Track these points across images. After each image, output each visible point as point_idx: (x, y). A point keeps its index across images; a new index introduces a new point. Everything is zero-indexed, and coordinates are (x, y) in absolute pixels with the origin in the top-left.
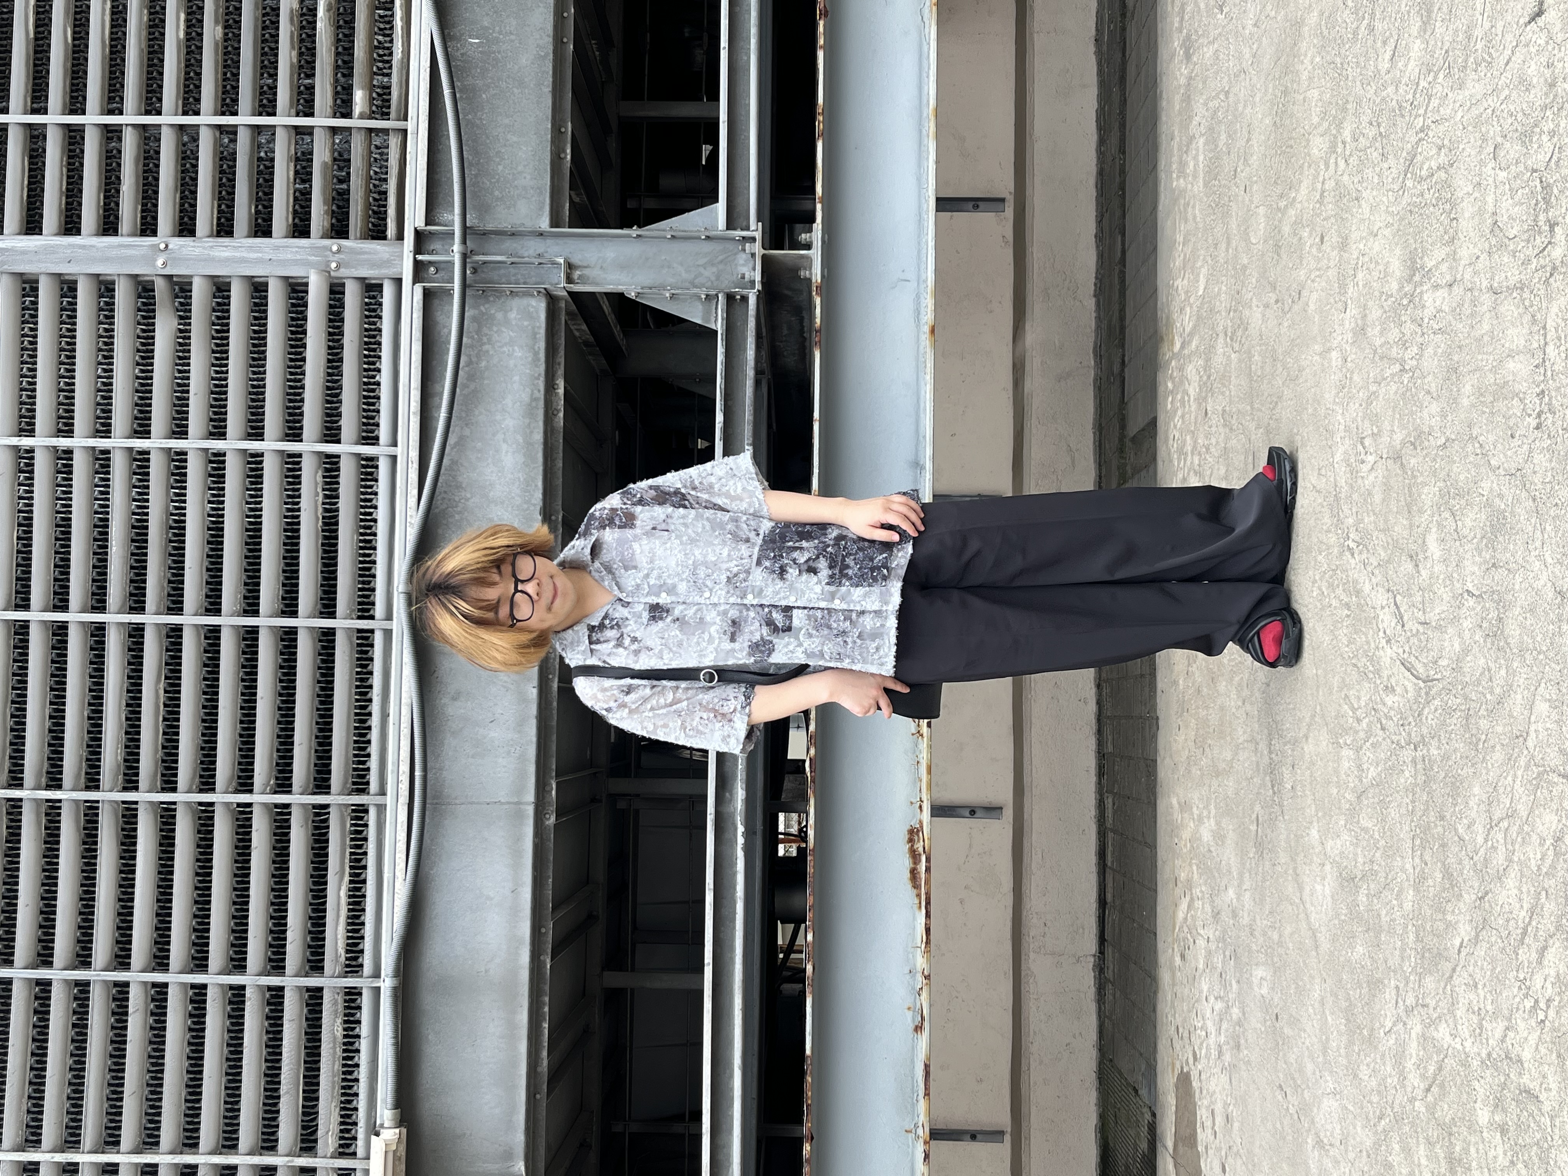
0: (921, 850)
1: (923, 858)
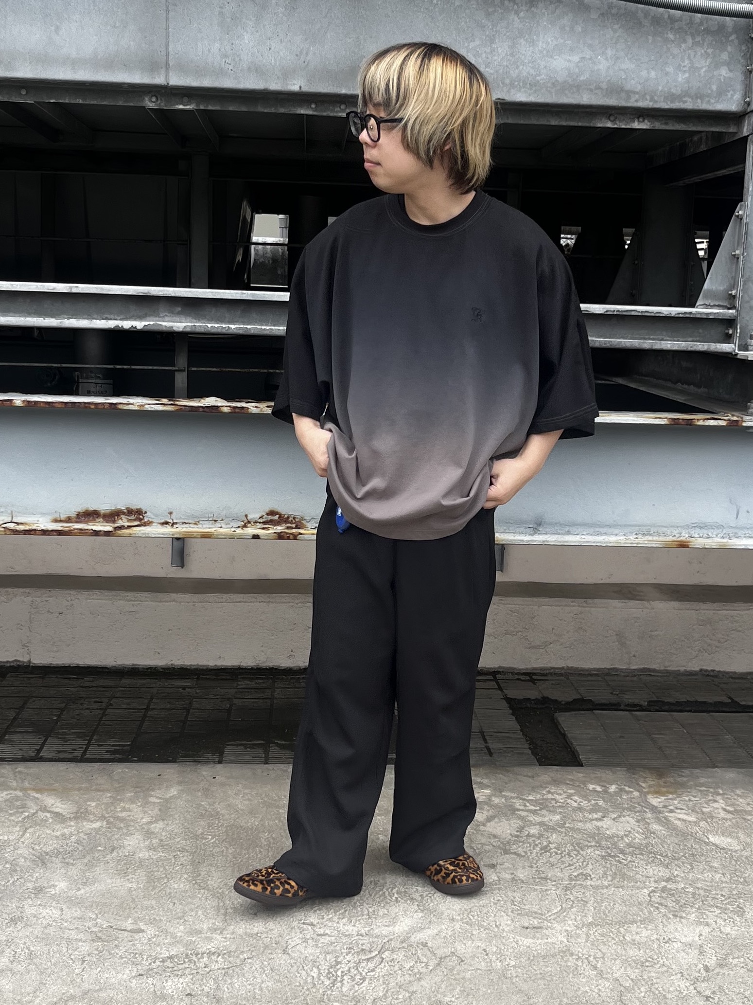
0: (120, 523)
1: (108, 528)
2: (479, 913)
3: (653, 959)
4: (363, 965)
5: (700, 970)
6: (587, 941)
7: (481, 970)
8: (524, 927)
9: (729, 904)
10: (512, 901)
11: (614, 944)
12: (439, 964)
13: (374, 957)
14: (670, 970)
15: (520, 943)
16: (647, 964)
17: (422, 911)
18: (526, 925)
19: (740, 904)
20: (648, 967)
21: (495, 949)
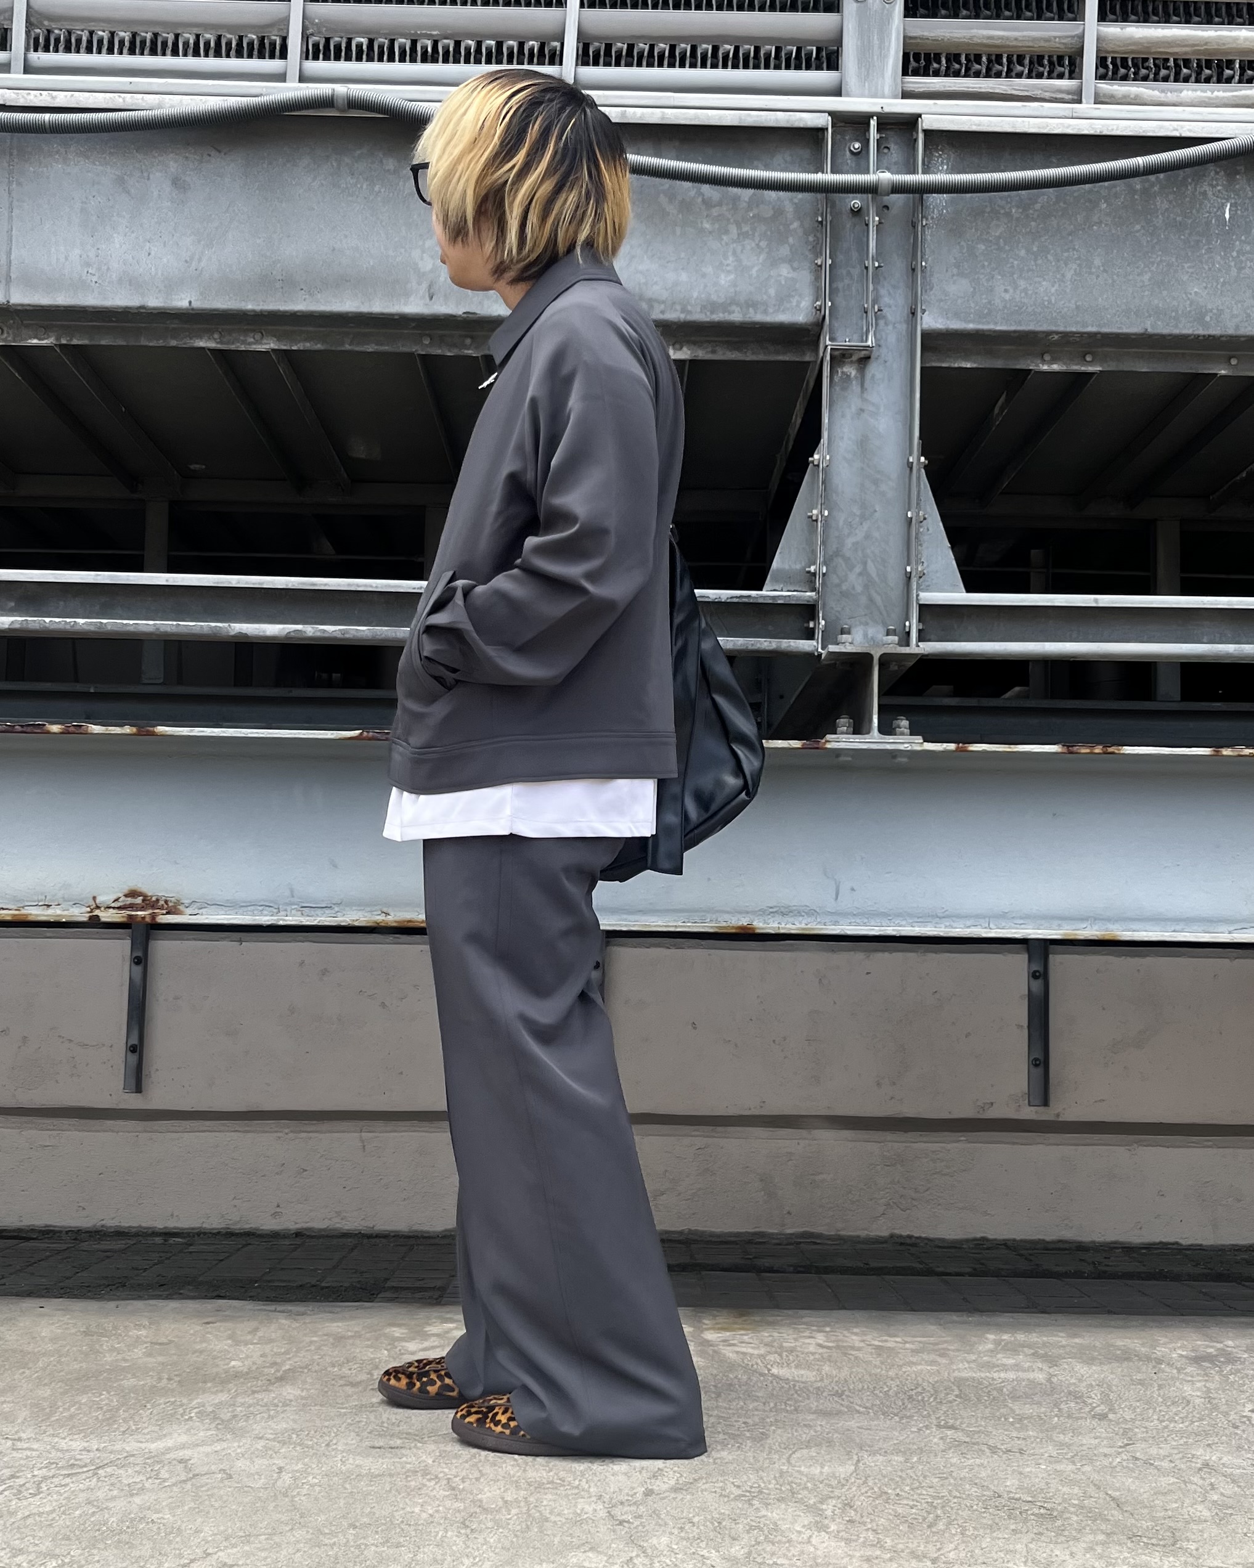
2: (313, 1432)
3: (564, 1481)
4: (54, 1480)
5: (635, 1494)
6: (467, 1462)
7: (252, 1488)
8: (374, 1447)
9: (748, 1431)
10: (383, 1422)
11: (513, 1466)
12: (184, 1481)
13: (83, 1472)
14: (582, 1493)
15: (351, 1461)
16: (548, 1486)
17: (218, 1429)
18: (381, 1444)
19: (769, 1430)
20: (548, 1488)
21: (300, 1466)
